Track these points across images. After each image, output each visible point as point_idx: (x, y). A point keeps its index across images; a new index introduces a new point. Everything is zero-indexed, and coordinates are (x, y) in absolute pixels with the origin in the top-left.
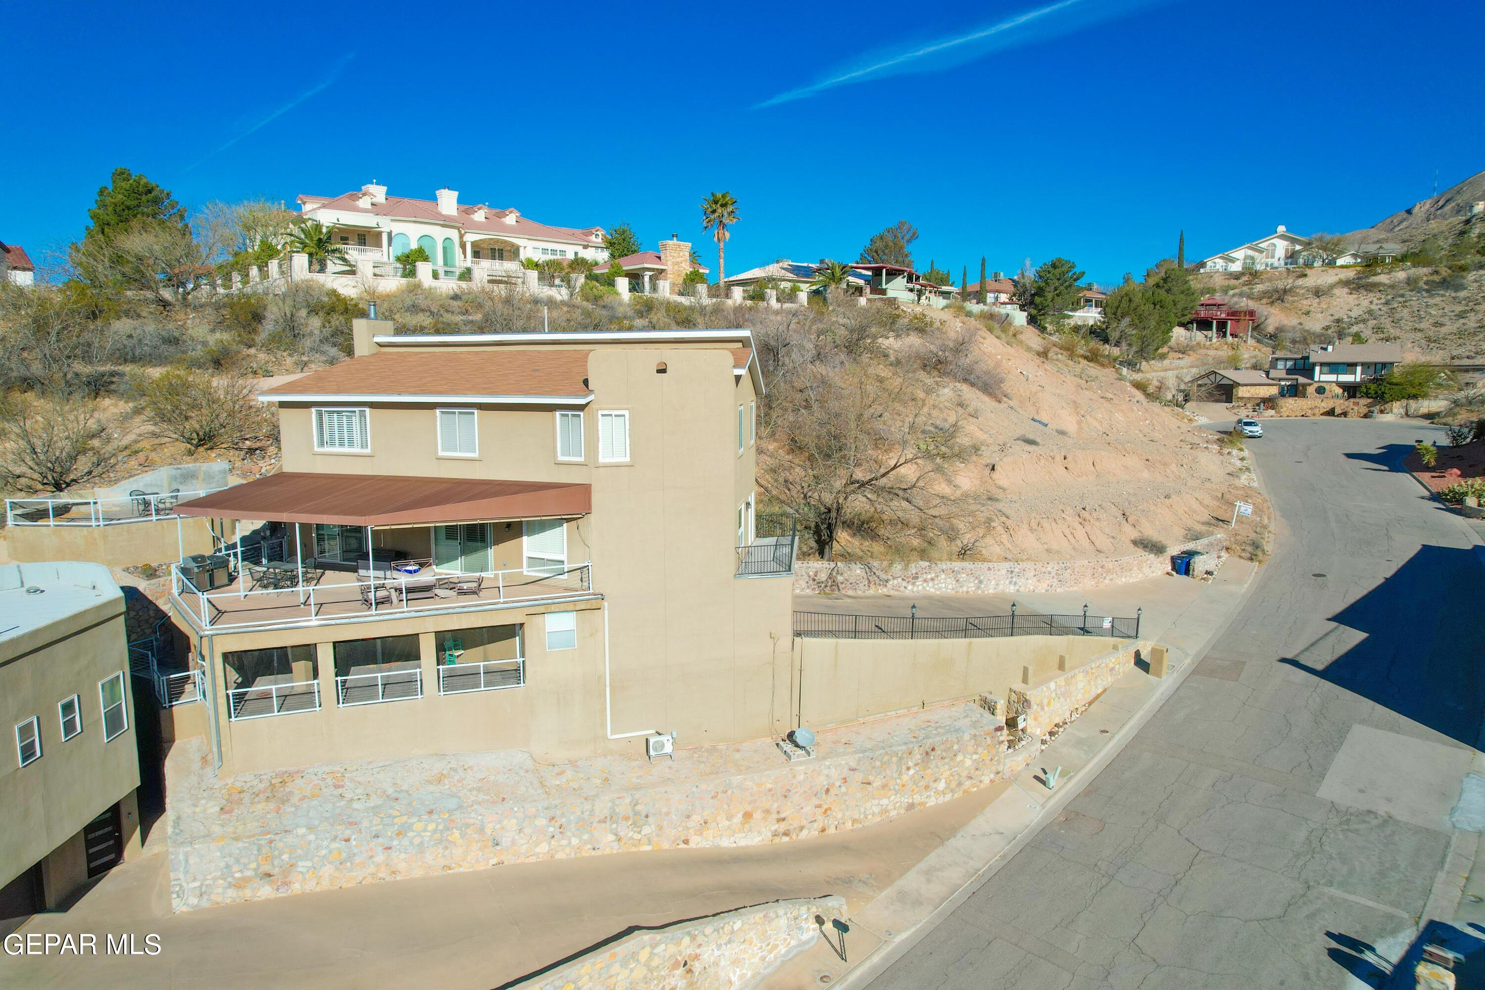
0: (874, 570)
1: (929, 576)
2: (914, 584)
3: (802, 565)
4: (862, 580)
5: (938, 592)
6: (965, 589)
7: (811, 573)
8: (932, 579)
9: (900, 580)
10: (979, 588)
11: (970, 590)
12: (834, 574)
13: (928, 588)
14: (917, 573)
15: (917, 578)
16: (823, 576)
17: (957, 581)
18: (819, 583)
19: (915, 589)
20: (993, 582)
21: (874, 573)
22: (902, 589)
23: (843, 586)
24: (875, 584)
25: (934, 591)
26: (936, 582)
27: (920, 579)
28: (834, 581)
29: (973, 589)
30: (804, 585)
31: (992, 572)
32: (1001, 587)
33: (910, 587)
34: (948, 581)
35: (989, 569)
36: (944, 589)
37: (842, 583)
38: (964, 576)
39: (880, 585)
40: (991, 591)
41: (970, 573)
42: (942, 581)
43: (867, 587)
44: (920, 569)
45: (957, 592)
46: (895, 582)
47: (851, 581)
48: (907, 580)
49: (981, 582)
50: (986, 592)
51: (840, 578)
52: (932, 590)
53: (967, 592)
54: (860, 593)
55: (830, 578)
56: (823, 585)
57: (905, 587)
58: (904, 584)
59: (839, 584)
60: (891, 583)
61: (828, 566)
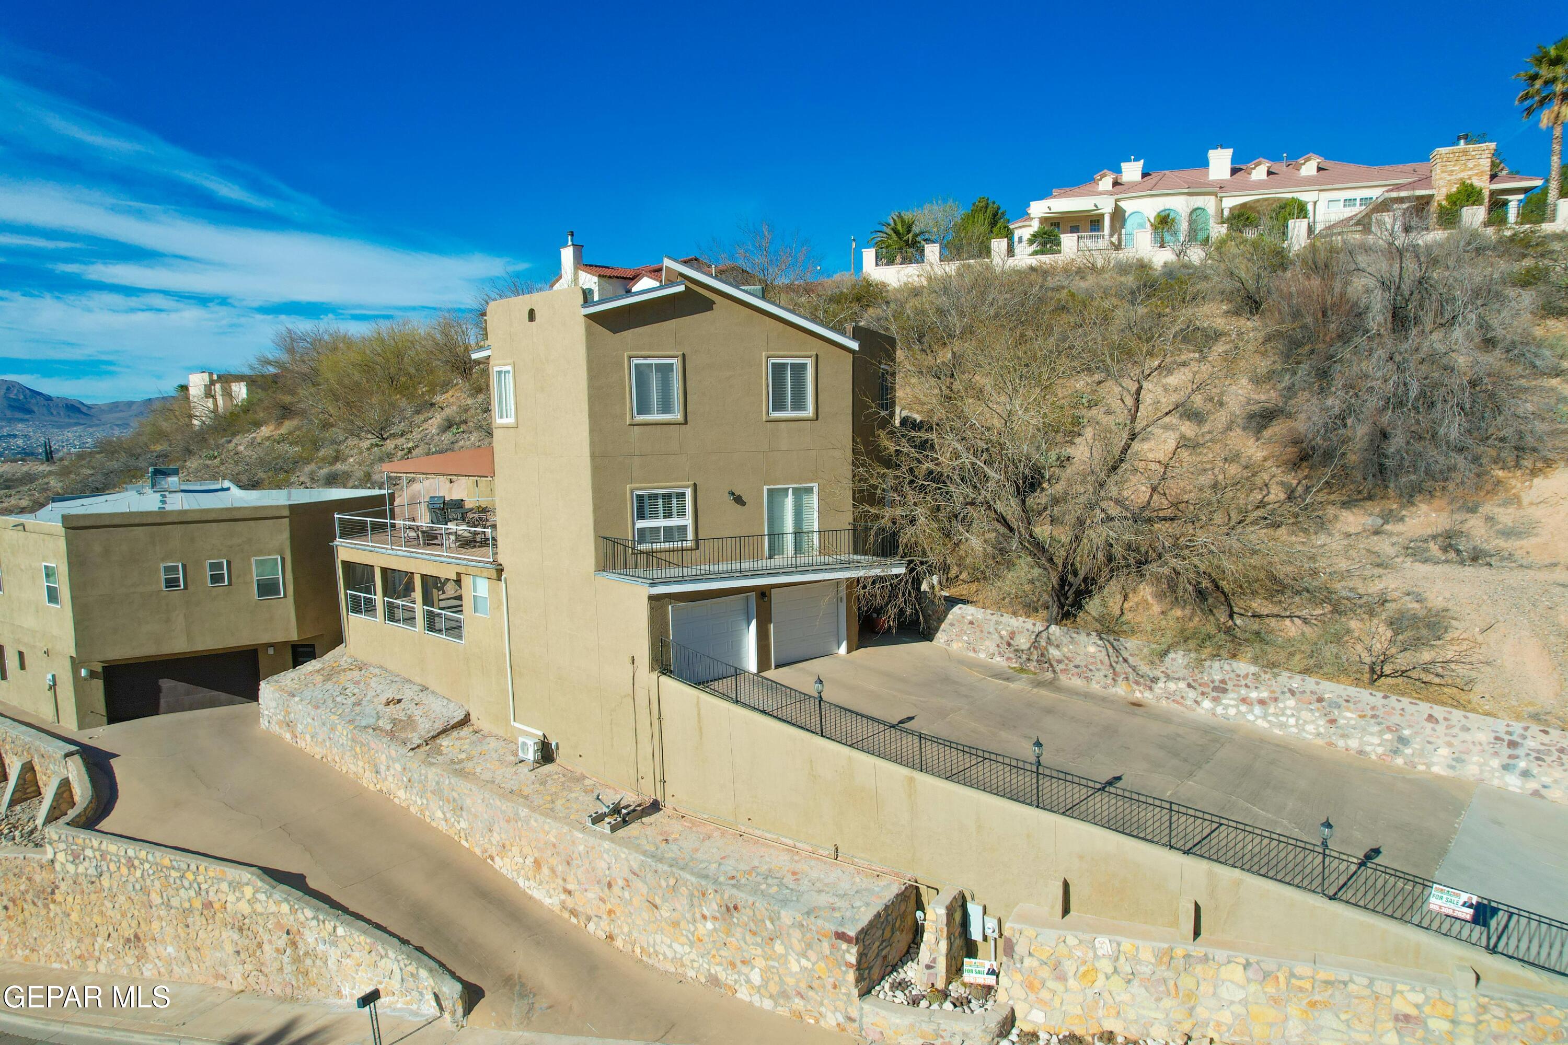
0: (1126, 654)
1: (1254, 695)
2: (1215, 699)
3: (989, 617)
4: (1099, 666)
5: (1277, 731)
6: (1354, 744)
7: (1004, 633)
8: (1262, 702)
9: (1182, 685)
10: (1396, 752)
11: (1368, 749)
12: (1043, 643)
13: (1250, 717)
14: (1223, 681)
15: (1225, 691)
16: (1023, 642)
17: (1333, 721)
18: (1017, 650)
19: (1219, 710)
20: (1444, 751)
21: (1125, 660)
22: (1189, 702)
23: (1062, 666)
24: (1127, 678)
25: (1266, 725)
26: (1271, 710)
27: (1231, 695)
28: (1042, 655)
29: (1380, 750)
30: (993, 648)
31: (1441, 728)
32: (1471, 770)
33: (1207, 704)
34: (1305, 715)
35: (1430, 718)
36: (1294, 730)
37: (1059, 662)
38: (1349, 714)
39: (1137, 683)
40: (1435, 769)
41: (1370, 713)
42: (1289, 712)
43: (1110, 681)
44: (1232, 675)
45: (1330, 744)
46: (1172, 686)
47: (1077, 662)
48: (1201, 689)
49: (1403, 741)
50: (1421, 768)
51: (1054, 652)
52: (1260, 722)
53: (1361, 752)
54: (1095, 687)
55: (1036, 648)
56: (1024, 657)
57: (1196, 702)
58: (1192, 694)
59: (1055, 664)
60: (1161, 684)
61: (1030, 626)
